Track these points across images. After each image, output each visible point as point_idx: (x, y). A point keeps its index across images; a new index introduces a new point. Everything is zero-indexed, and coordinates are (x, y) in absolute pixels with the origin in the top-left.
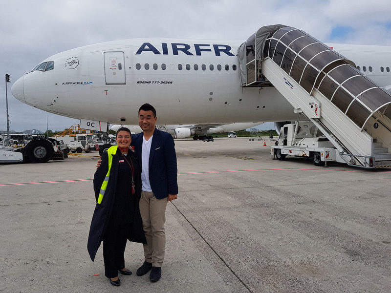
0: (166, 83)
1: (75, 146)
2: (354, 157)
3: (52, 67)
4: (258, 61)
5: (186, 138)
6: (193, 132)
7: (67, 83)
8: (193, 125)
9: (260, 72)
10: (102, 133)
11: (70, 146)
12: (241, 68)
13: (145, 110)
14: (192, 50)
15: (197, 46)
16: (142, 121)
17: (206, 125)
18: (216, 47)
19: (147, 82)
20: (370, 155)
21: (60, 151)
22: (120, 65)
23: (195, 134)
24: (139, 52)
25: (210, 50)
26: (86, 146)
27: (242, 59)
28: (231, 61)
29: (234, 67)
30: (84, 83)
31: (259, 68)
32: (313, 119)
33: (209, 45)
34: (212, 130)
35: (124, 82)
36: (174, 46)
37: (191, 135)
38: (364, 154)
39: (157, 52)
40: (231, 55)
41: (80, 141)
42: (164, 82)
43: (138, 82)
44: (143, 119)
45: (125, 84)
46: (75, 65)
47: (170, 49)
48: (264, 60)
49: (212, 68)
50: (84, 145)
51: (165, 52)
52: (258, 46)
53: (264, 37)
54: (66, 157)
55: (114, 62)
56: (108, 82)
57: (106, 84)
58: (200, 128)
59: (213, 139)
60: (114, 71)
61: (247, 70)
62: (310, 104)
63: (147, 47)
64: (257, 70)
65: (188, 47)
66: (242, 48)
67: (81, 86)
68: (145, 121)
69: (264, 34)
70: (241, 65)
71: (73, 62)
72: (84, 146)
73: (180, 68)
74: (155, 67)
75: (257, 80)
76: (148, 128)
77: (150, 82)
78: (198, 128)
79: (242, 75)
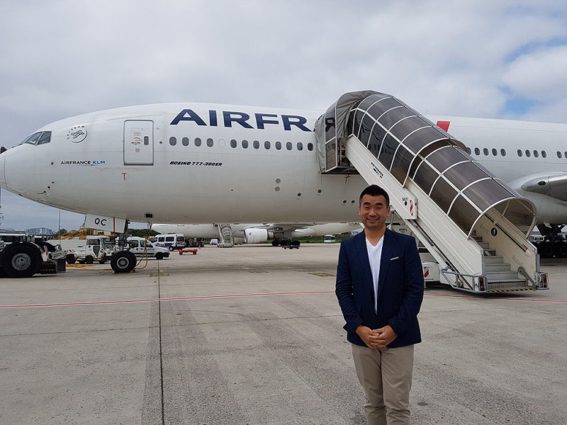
0: (213, 164)
1: (84, 253)
2: (462, 276)
3: (48, 140)
4: (339, 140)
5: (261, 243)
6: (271, 234)
7: (68, 163)
8: (271, 225)
9: (344, 153)
10: (118, 234)
11: (77, 253)
12: (319, 148)
13: (373, 195)
14: (252, 121)
15: (259, 117)
16: (367, 212)
17: (290, 225)
18: (285, 118)
19: (185, 163)
20: (480, 274)
21: (52, 261)
22: (146, 139)
23: (274, 237)
24: (175, 122)
25: (277, 122)
26: (100, 254)
27: (320, 136)
28: (306, 138)
29: (310, 147)
30: (92, 163)
31: (341, 149)
32: (409, 220)
33: (276, 116)
34: (299, 232)
35: (151, 162)
36: (226, 115)
37: (269, 238)
38: (473, 273)
39: (200, 122)
40: (306, 129)
41: (92, 246)
42: (210, 164)
43: (172, 163)
44: (368, 208)
45: (152, 165)
46: (81, 137)
47: (220, 119)
48: (348, 139)
49: (278, 146)
50: (96, 251)
51: (214, 122)
52: (340, 119)
53: (348, 107)
54: (64, 270)
55: (138, 134)
56: (127, 162)
57: (125, 164)
58: (281, 229)
59: (301, 244)
60: (138, 146)
61: (327, 151)
62: (404, 199)
63: (187, 115)
64: (339, 151)
65: (246, 117)
66: (320, 121)
67: (88, 167)
68: (372, 212)
69: (347, 103)
70: (319, 144)
71: (80, 133)
72: (96, 253)
73: (234, 144)
74: (198, 142)
75: (339, 164)
76: (375, 224)
77: (189, 163)
78: (279, 229)
79: (320, 157)
